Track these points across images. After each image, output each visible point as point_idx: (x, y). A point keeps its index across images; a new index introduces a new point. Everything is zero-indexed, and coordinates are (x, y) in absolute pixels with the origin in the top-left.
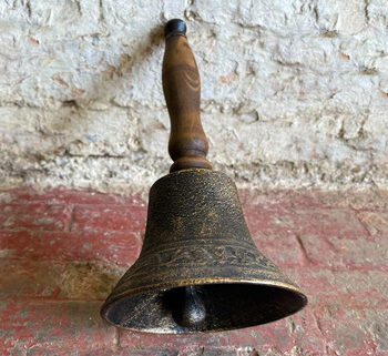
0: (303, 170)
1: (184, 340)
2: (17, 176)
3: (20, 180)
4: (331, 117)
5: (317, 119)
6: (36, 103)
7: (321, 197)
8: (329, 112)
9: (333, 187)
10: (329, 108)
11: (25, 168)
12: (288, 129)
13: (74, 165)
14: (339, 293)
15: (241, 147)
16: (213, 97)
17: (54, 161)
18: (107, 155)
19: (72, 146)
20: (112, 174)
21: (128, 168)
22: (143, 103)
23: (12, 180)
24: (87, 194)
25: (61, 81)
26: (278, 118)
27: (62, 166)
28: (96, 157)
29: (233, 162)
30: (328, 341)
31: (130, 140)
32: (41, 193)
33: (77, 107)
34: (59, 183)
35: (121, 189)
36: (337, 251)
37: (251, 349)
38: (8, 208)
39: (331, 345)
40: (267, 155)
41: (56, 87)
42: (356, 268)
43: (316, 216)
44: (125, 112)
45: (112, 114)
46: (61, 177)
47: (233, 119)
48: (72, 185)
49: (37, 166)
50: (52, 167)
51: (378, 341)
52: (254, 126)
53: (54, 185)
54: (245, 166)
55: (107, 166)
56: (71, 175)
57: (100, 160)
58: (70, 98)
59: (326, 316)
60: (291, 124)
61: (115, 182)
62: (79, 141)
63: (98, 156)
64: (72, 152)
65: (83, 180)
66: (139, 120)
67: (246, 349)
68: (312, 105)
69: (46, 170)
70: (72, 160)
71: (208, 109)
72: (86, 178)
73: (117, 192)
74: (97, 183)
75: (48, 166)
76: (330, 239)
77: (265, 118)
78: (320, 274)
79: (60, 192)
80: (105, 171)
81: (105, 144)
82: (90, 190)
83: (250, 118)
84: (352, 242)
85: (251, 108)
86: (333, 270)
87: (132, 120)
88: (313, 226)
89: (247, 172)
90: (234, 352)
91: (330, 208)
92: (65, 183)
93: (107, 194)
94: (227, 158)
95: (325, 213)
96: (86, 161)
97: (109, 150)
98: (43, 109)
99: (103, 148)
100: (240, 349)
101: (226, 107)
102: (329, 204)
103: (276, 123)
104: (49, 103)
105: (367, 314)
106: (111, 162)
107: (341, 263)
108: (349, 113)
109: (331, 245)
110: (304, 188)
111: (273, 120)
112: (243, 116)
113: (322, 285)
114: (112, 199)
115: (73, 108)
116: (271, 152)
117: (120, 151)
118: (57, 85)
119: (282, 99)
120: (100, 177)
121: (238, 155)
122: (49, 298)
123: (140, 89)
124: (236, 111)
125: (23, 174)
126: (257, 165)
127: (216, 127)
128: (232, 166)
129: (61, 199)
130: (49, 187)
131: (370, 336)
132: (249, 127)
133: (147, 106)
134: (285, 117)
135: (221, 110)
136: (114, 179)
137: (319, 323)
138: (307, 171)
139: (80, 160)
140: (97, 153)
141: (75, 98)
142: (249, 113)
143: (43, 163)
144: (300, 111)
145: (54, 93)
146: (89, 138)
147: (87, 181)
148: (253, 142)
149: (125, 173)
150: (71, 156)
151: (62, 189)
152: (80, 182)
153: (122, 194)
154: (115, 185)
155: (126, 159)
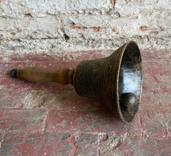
0: (147, 40)
1: (75, 129)
2: (11, 49)
3: (13, 51)
4: (158, 12)
5: (151, 14)
6: (12, 16)
7: (156, 53)
8: (157, 10)
9: (163, 47)
10: (156, 8)
11: (14, 46)
12: (136, 20)
13: (35, 43)
14: (155, 104)
15: (114, 30)
16: (95, 7)
17: (26, 42)
18: (49, 38)
19: (33, 35)
20: (53, 46)
21: (60, 43)
22: (62, 12)
23: (9, 51)
24: (43, 56)
25: (22, 5)
26: (130, 15)
27: (30, 44)
28: (45, 39)
29: (111, 38)
30: (144, 130)
31: (59, 30)
32: (22, 57)
33: (31, 17)
34: (30, 52)
35: (58, 53)
36: (158, 82)
37: (105, 134)
38: (6, 65)
39: (145, 132)
40: (127, 34)
41: (19, 8)
42: (166, 91)
43: (151, 63)
44: (54, 17)
45: (48, 18)
46: (30, 49)
47: (107, 17)
48: (36, 52)
49: (19, 45)
50: (25, 45)
51: (169, 130)
52: (119, 20)
53: (28, 53)
54: (117, 39)
55: (50, 43)
56: (34, 48)
57: (47, 40)
58: (27, 13)
59: (146, 117)
60: (137, 17)
61: (55, 50)
62: (36, 32)
63: (46, 38)
64: (33, 37)
65: (40, 50)
66: (61, 20)
67: (103, 134)
68: (147, 7)
69: (23, 46)
70: (34, 41)
71: (94, 13)
72: (41, 49)
73: (56, 55)
74: (47, 51)
75: (24, 44)
76: (156, 76)
77: (123, 15)
78: (147, 94)
79: (30, 56)
80: (50, 45)
81: (48, 33)
82: (44, 54)
83: (116, 16)
84: (167, 77)
85: (116, 11)
86: (155, 92)
87: (58, 21)
88: (149, 69)
89: (118, 42)
90: (97, 135)
91: (160, 58)
92: (32, 51)
93: (52, 56)
94: (108, 36)
95: (156, 62)
96: (40, 41)
97: (50, 35)
98: (16, 19)
99: (47, 34)
100: (99, 134)
101: (103, 11)
102: (159, 56)
103: (129, 18)
104: (18, 16)
105: (167, 115)
106: (52, 41)
107: (159, 89)
108: (168, 10)
109: (156, 79)
110: (148, 49)
111: (128, 16)
112: (112, 15)
113: (147, 100)
114: (53, 59)
115: (30, 17)
116: (129, 32)
117: (55, 35)
118: (20, 7)
119: (131, 5)
120: (48, 48)
121: (113, 34)
122: (18, 109)
123: (59, 6)
124: (108, 13)
125: (13, 48)
126: (123, 38)
127: (99, 21)
128: (110, 39)
129: (31, 60)
130: (26, 54)
131: (166, 127)
132: (116, 20)
133: (64, 14)
134: (134, 14)
135: (101, 13)
136: (54, 48)
137: (141, 120)
138: (149, 40)
139: (38, 41)
140: (45, 37)
141: (30, 12)
142: (115, 14)
143: (21, 43)
144: (141, 10)
145: (19, 11)
146: (40, 31)
147: (42, 50)
148: (119, 28)
149: (59, 46)
150: (34, 39)
151: (31, 54)
152: (39, 51)
153: (58, 56)
154: (55, 52)
155: (59, 39)
